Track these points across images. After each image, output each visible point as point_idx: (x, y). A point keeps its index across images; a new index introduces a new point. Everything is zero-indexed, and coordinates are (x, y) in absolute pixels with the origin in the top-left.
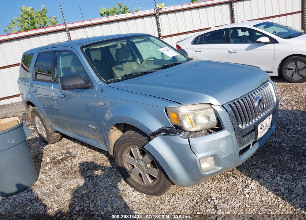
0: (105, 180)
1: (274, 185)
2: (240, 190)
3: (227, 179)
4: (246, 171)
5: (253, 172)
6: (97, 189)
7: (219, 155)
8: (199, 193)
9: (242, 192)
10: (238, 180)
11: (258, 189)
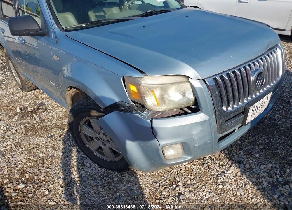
0: (68, 142)
1: (256, 175)
2: (214, 177)
3: (202, 160)
4: (227, 152)
5: (235, 154)
6: (56, 153)
7: (189, 143)
8: (166, 174)
9: (215, 180)
10: (215, 163)
11: (235, 178)
